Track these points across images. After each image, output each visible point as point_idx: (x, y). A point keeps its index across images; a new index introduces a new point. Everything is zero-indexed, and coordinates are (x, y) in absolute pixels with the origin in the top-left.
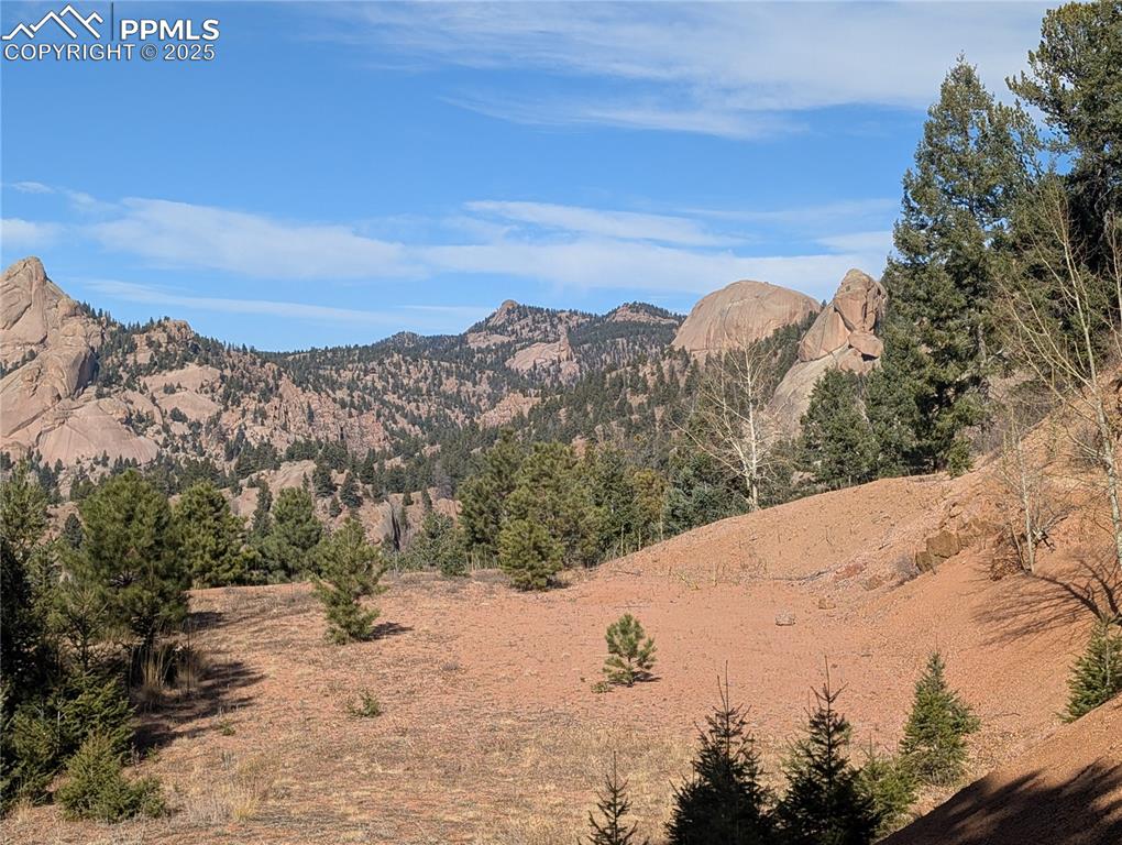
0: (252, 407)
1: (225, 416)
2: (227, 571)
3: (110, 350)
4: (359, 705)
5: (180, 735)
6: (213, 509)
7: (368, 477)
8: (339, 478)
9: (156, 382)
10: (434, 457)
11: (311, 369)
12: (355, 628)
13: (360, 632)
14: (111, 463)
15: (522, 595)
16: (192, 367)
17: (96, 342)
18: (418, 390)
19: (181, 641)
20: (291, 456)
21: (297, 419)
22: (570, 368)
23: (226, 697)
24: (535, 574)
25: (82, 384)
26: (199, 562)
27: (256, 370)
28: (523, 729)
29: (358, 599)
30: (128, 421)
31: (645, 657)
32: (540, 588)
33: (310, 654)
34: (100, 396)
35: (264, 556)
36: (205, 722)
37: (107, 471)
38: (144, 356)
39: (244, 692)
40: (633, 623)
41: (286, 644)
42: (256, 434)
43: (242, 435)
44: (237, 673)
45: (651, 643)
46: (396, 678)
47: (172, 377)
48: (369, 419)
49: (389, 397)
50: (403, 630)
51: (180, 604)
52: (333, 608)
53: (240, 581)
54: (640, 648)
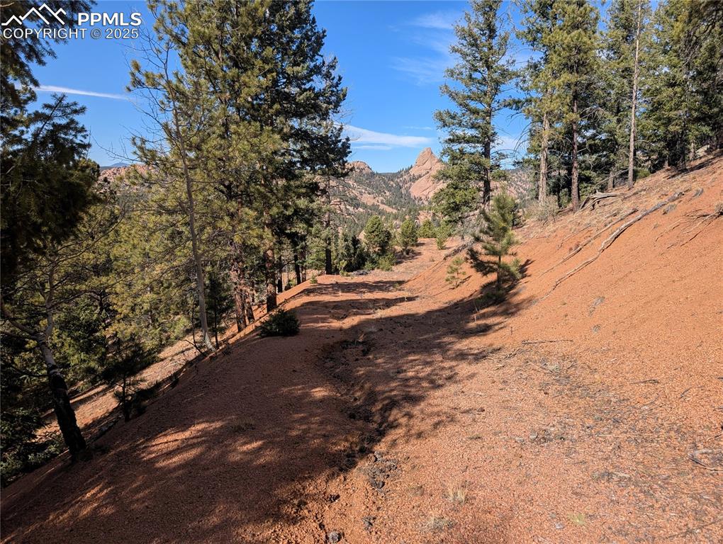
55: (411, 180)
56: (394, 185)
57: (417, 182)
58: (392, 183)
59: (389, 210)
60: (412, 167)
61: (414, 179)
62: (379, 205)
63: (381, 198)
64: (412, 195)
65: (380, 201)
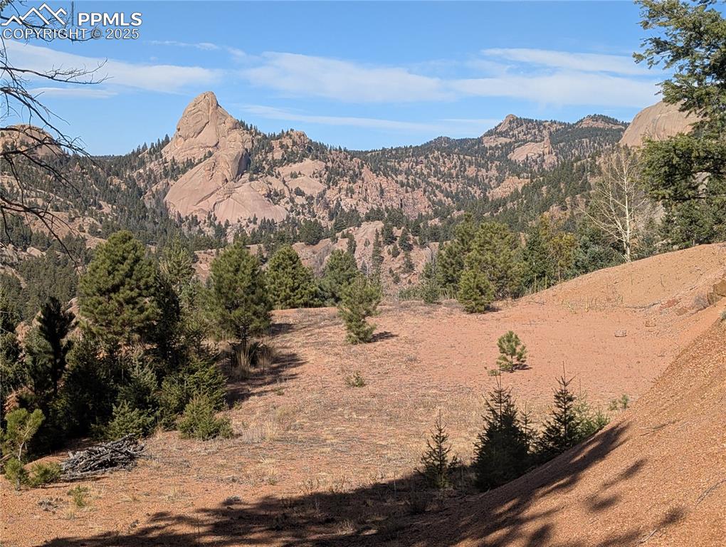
0: (345, 186)
1: (328, 192)
2: (300, 299)
3: (257, 150)
4: (353, 380)
5: (253, 394)
6: (291, 262)
7: (416, 232)
8: (398, 232)
9: (285, 170)
10: (460, 218)
11: (382, 161)
12: (362, 335)
13: (366, 337)
14: (259, 222)
15: (470, 316)
16: (308, 161)
17: (249, 145)
18: (451, 175)
19: (265, 341)
20: (368, 218)
21: (373, 193)
22: (550, 159)
23: (284, 373)
24: (478, 303)
25: (240, 173)
26: (283, 293)
27: (348, 163)
28: (441, 396)
29: (364, 318)
30: (269, 196)
31: (521, 356)
32: (480, 312)
33: (336, 350)
34: (251, 179)
35: (322, 289)
36: (269, 388)
37: (256, 227)
38: (278, 155)
39: (294, 371)
40: (514, 336)
41: (323, 344)
42: (347, 203)
43: (339, 204)
44: (293, 360)
45: (524, 347)
46: (380, 365)
47: (295, 167)
48: (418, 193)
49: (432, 179)
50: (392, 336)
51: (266, 319)
52: (349, 323)
53: (306, 305)
54: (518, 350)
55: (166, 175)
56: (124, 187)
57: (183, 178)
58: (116, 181)
60: (167, 141)
61: (175, 171)
62: (84, 240)
63: (91, 220)
64: (173, 211)
65: (86, 228)
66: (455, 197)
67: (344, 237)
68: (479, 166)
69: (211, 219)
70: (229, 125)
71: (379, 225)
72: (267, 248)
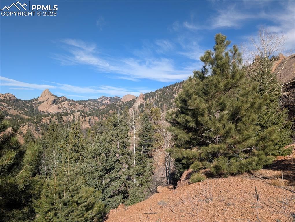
0: (73, 106)
1: (70, 107)
3: (57, 100)
7: (86, 114)
8: (83, 114)
9: (62, 103)
10: (94, 112)
11: (80, 102)
14: (57, 112)
16: (66, 102)
17: (55, 99)
18: (92, 105)
20: (77, 112)
21: (78, 108)
22: (109, 103)
25: (53, 103)
27: (74, 102)
30: (59, 108)
34: (55, 105)
38: (61, 100)
42: (74, 109)
43: (72, 109)
47: (64, 103)
48: (87, 108)
49: (89, 106)
55: (38, 104)
56: (30, 105)
57: (42, 104)
58: (28, 104)
59: (26, 117)
60: (39, 97)
61: (40, 103)
62: (20, 115)
63: (22, 111)
64: (39, 110)
65: (21, 113)
66: (93, 109)
67: (72, 115)
68: (97, 104)
69: (47, 112)
70: (51, 95)
71: (79, 113)
72: (57, 117)
